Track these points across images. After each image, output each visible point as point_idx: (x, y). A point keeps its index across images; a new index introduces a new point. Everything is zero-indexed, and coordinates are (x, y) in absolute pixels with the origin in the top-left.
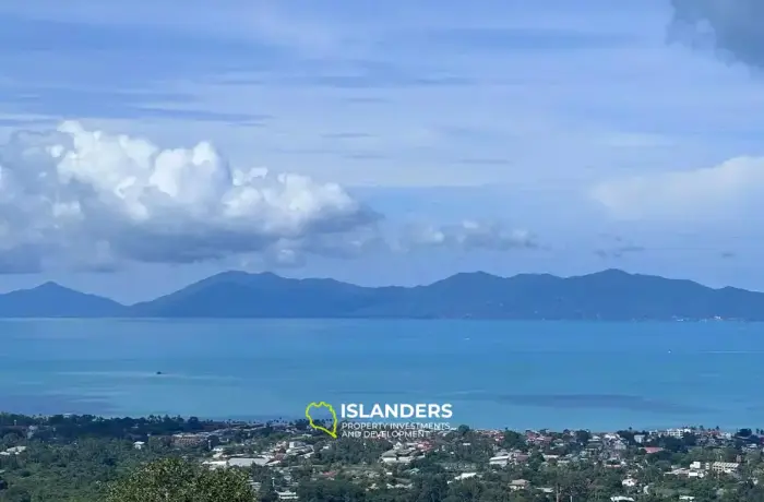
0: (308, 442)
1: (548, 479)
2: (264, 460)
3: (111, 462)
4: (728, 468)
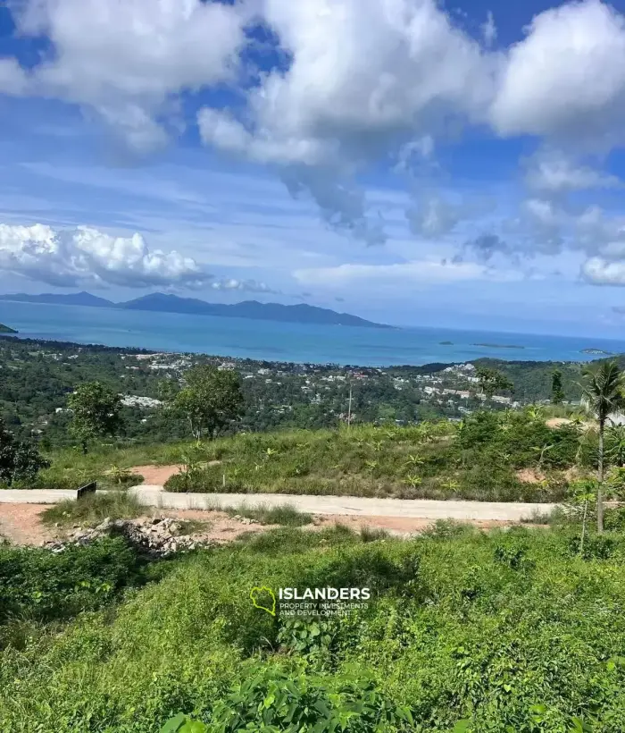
0: (189, 361)
1: (279, 379)
2: (173, 366)
3: (112, 364)
4: (342, 378)
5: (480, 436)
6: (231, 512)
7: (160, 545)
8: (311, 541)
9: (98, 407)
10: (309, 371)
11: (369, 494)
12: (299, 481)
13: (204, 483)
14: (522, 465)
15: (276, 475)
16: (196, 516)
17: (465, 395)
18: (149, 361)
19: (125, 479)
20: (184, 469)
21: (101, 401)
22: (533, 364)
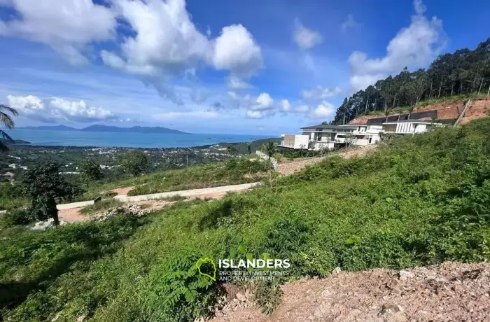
5: (232, 165)
6: (157, 200)
7: (137, 213)
8: (189, 204)
9: (91, 169)
10: (164, 150)
11: (202, 188)
12: (178, 186)
13: (143, 191)
14: (245, 173)
15: (169, 186)
16: (144, 202)
17: (217, 154)
18: (98, 151)
19: (110, 194)
20: (134, 187)
21: (92, 167)
22: (236, 143)
